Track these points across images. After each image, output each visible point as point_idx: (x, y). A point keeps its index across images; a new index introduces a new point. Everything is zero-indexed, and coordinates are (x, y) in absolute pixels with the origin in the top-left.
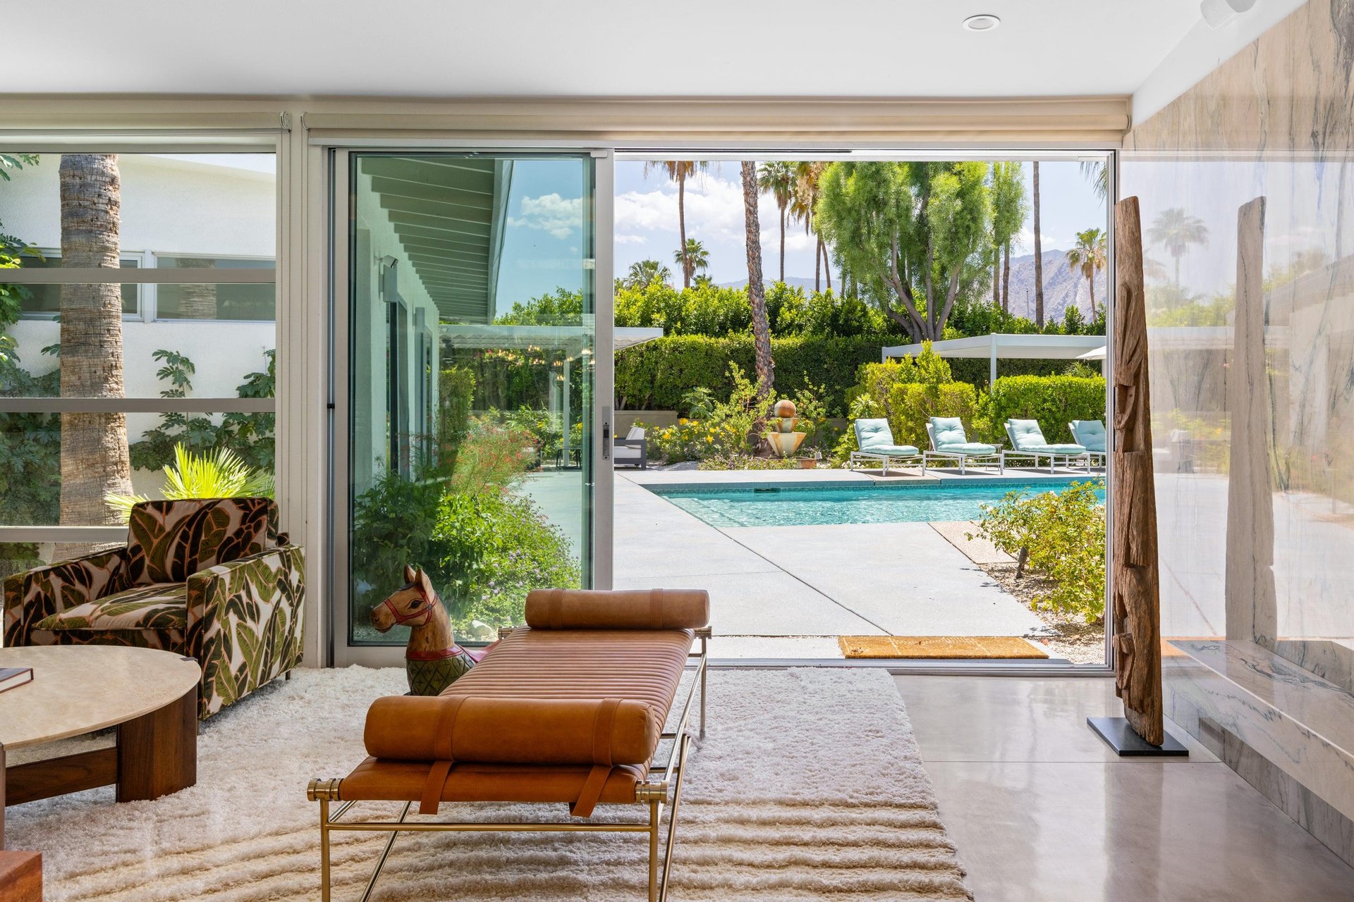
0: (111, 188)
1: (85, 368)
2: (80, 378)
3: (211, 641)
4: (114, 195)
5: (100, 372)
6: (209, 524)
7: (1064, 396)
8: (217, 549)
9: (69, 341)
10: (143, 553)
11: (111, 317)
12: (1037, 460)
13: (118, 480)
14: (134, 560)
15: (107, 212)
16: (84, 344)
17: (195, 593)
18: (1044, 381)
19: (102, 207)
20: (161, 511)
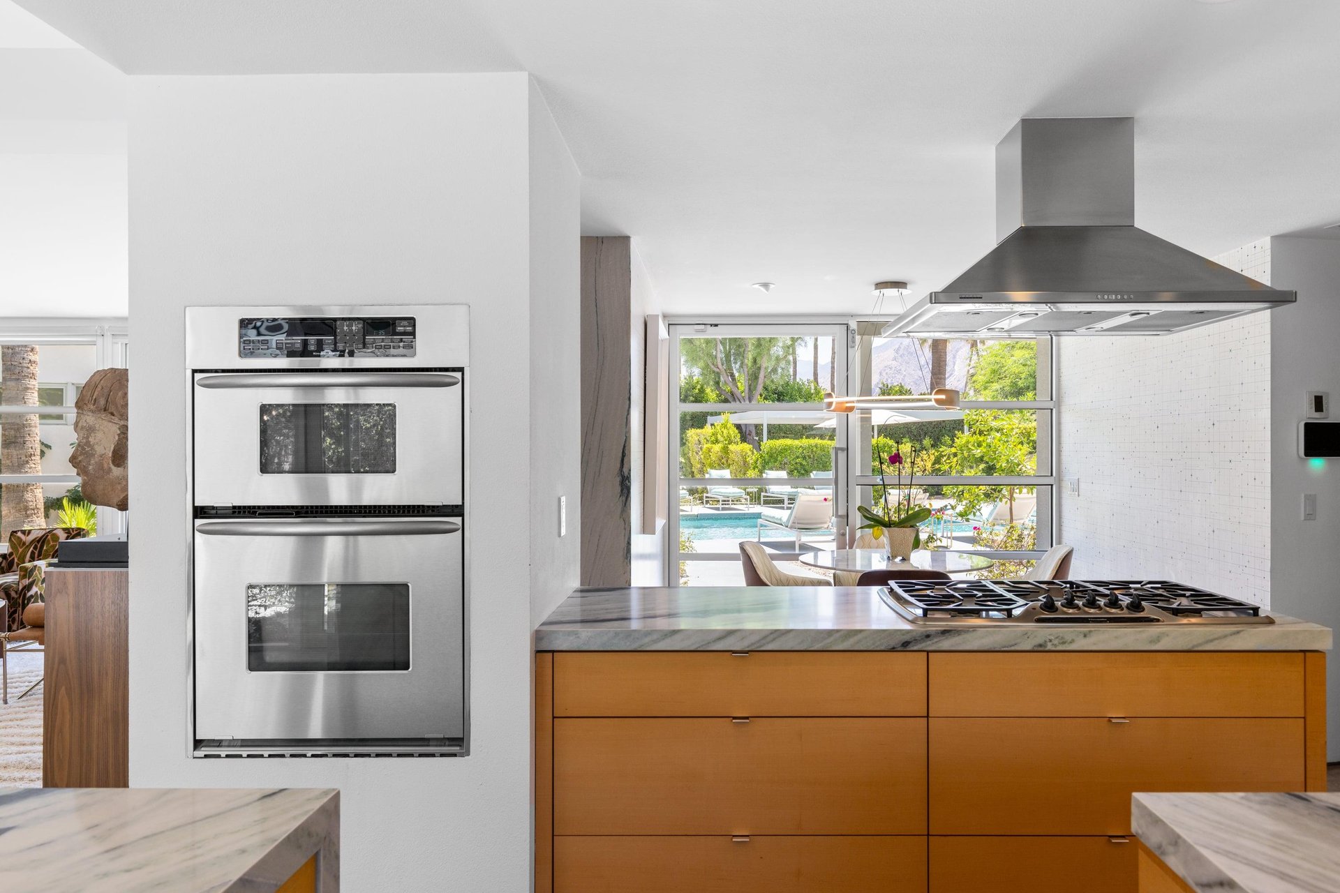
0: (31, 354)
1: (15, 456)
2: (11, 462)
3: (32, 596)
4: (32, 357)
5: (23, 458)
6: (49, 541)
7: (812, 453)
8: (52, 553)
9: (5, 441)
10: (14, 556)
11: (30, 427)
12: (786, 498)
13: (35, 518)
14: (10, 559)
15: (28, 368)
16: (14, 443)
17: (22, 573)
18: (797, 442)
19: (25, 365)
20: (25, 535)
